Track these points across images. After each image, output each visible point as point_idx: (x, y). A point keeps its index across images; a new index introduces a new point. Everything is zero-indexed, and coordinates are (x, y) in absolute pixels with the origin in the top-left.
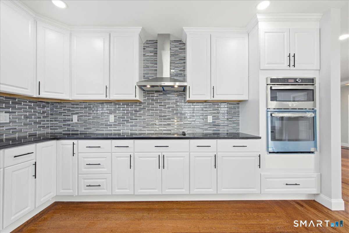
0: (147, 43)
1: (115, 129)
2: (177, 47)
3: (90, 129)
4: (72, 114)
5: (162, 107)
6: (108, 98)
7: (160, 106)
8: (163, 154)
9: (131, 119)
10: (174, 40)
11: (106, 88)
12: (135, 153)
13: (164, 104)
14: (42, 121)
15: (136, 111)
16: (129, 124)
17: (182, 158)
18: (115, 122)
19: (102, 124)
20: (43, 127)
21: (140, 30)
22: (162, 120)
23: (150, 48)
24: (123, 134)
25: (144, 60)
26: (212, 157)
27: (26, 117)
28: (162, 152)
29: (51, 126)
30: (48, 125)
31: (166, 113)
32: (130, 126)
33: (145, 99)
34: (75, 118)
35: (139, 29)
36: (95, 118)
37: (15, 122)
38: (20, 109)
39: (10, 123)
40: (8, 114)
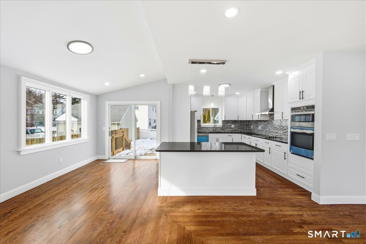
1: (261, 132)
3: (255, 131)
4: (252, 125)
14: (244, 127)
15: (266, 125)
18: (261, 129)
19: (258, 130)
27: (239, 126)
32: (265, 132)
36: (256, 127)
37: (236, 127)
38: (237, 124)
39: (234, 128)
40: (234, 125)
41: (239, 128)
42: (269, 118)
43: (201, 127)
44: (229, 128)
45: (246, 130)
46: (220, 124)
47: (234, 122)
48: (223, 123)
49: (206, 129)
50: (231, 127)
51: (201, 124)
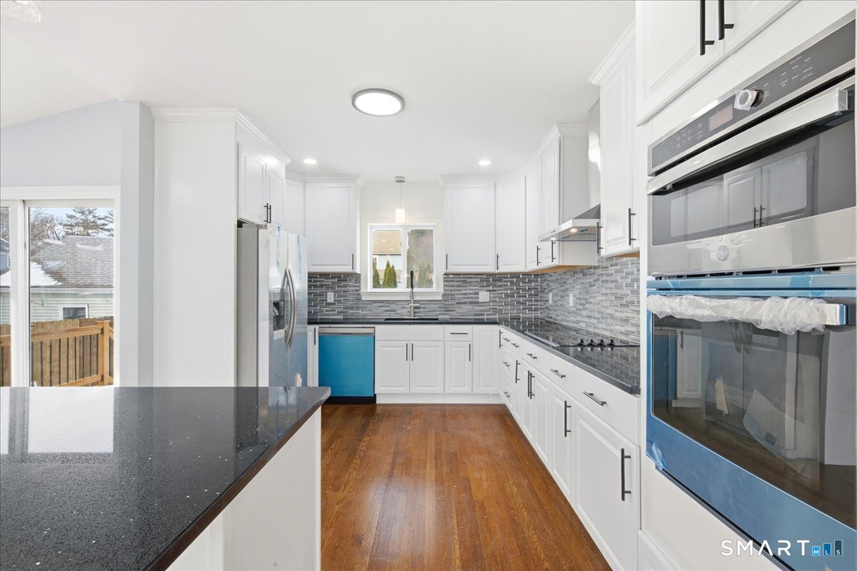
3: (559, 316)
4: (548, 291)
14: (528, 301)
19: (565, 309)
20: (530, 310)
27: (507, 296)
29: (540, 309)
30: (536, 307)
34: (551, 294)
36: (562, 297)
37: (495, 301)
38: (500, 286)
39: (490, 302)
40: (488, 293)
41: (506, 305)
43: (360, 299)
44: (471, 303)
45: (536, 310)
46: (436, 290)
47: (492, 280)
48: (446, 285)
49: (380, 306)
50: (478, 298)
51: (363, 290)
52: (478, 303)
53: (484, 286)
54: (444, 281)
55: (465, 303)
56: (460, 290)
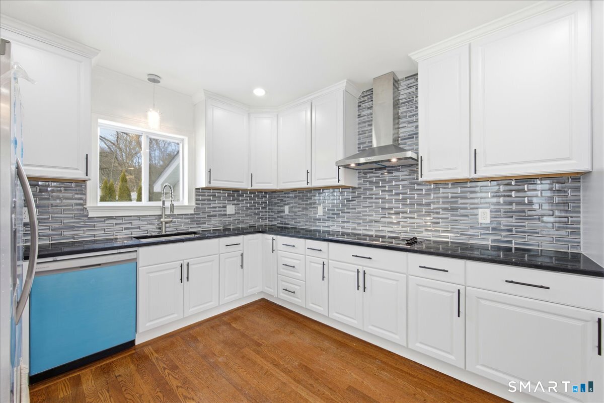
0: (363, 97)
1: (324, 224)
2: (411, 87)
3: (299, 222)
4: (285, 204)
5: (385, 193)
6: (309, 186)
7: (382, 191)
8: (365, 269)
9: (342, 212)
10: (405, 77)
11: (308, 172)
12: (330, 261)
13: (390, 189)
14: (261, 212)
15: (348, 200)
16: (340, 219)
17: (394, 282)
18: (323, 215)
19: (311, 218)
20: (262, 218)
21: (345, 84)
22: (386, 215)
23: (367, 102)
24: (334, 233)
25: (359, 124)
26: (453, 292)
27: (247, 208)
28: (363, 266)
29: (269, 218)
30: (266, 216)
31: (392, 203)
32: (342, 222)
33: (360, 181)
34: (287, 208)
35: (343, 85)
36: (304, 209)
37: (239, 213)
38: (242, 200)
39: (235, 214)
40: (234, 206)
41: (247, 216)
42: (357, 182)
43: (87, 216)
44: (220, 215)
45: (266, 218)
46: (186, 203)
47: (235, 194)
48: (197, 200)
49: (116, 224)
50: (226, 211)
51: (89, 204)
52: (226, 215)
53: (230, 201)
54: (196, 195)
55: (215, 216)
56: (210, 204)
